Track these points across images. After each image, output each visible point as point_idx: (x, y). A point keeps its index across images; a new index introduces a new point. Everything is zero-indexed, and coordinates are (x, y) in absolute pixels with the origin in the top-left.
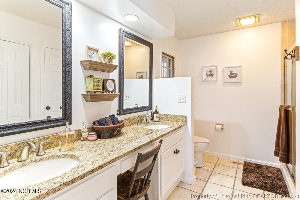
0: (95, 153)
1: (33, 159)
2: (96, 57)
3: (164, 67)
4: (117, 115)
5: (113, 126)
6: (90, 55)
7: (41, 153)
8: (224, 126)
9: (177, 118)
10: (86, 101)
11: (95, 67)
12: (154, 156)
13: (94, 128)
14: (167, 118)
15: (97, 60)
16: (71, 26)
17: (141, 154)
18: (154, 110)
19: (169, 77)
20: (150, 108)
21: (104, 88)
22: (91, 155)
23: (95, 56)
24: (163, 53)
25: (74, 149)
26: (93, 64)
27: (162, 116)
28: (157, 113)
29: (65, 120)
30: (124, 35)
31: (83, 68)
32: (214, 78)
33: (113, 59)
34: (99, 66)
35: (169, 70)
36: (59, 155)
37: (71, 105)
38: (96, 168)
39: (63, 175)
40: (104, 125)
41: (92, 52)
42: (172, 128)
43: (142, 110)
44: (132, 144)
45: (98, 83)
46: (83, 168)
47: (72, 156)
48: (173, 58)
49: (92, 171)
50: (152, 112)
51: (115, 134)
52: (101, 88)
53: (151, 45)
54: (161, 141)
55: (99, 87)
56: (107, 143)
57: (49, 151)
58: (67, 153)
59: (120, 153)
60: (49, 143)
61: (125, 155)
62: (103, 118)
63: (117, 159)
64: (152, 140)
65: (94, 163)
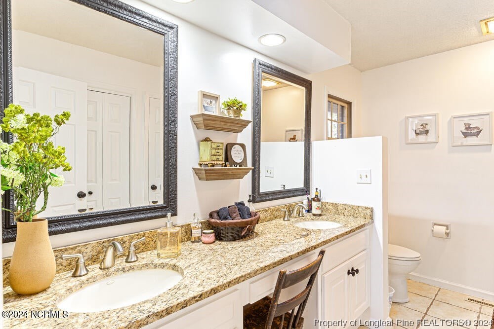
0: (209, 264)
1: (120, 267)
2: (214, 109)
3: (332, 121)
4: (248, 203)
5: (240, 221)
6: (206, 105)
7: (132, 258)
8: (452, 230)
9: (354, 211)
10: (200, 179)
11: (213, 124)
12: (310, 277)
13: (211, 222)
14: (338, 210)
15: (217, 114)
16: (177, 62)
17: (284, 273)
18: (313, 195)
19: (342, 137)
20: (306, 191)
21: (227, 158)
22: (202, 269)
23: (214, 107)
24: (330, 96)
25: (178, 255)
26: (209, 120)
27: (327, 205)
28: (319, 200)
29: (167, 209)
30: (261, 69)
31: (195, 126)
32: (431, 137)
33: (243, 111)
34: (219, 123)
35: (343, 126)
36: (157, 264)
37: (176, 185)
38: (207, 292)
39: (155, 299)
40: (226, 219)
41: (209, 101)
42: (343, 229)
43: (292, 195)
44: (270, 254)
45: (217, 151)
46: (185, 291)
47: (174, 267)
48: (349, 104)
49: (199, 297)
50: (310, 199)
51: (243, 234)
52: (222, 158)
53: (307, 84)
54: (322, 253)
55: (219, 157)
56: (230, 249)
57: (144, 255)
58: (167, 261)
59: (248, 268)
60: (144, 243)
61: (255, 273)
62: (225, 208)
63: (242, 279)
64: (305, 250)
65: (204, 284)
